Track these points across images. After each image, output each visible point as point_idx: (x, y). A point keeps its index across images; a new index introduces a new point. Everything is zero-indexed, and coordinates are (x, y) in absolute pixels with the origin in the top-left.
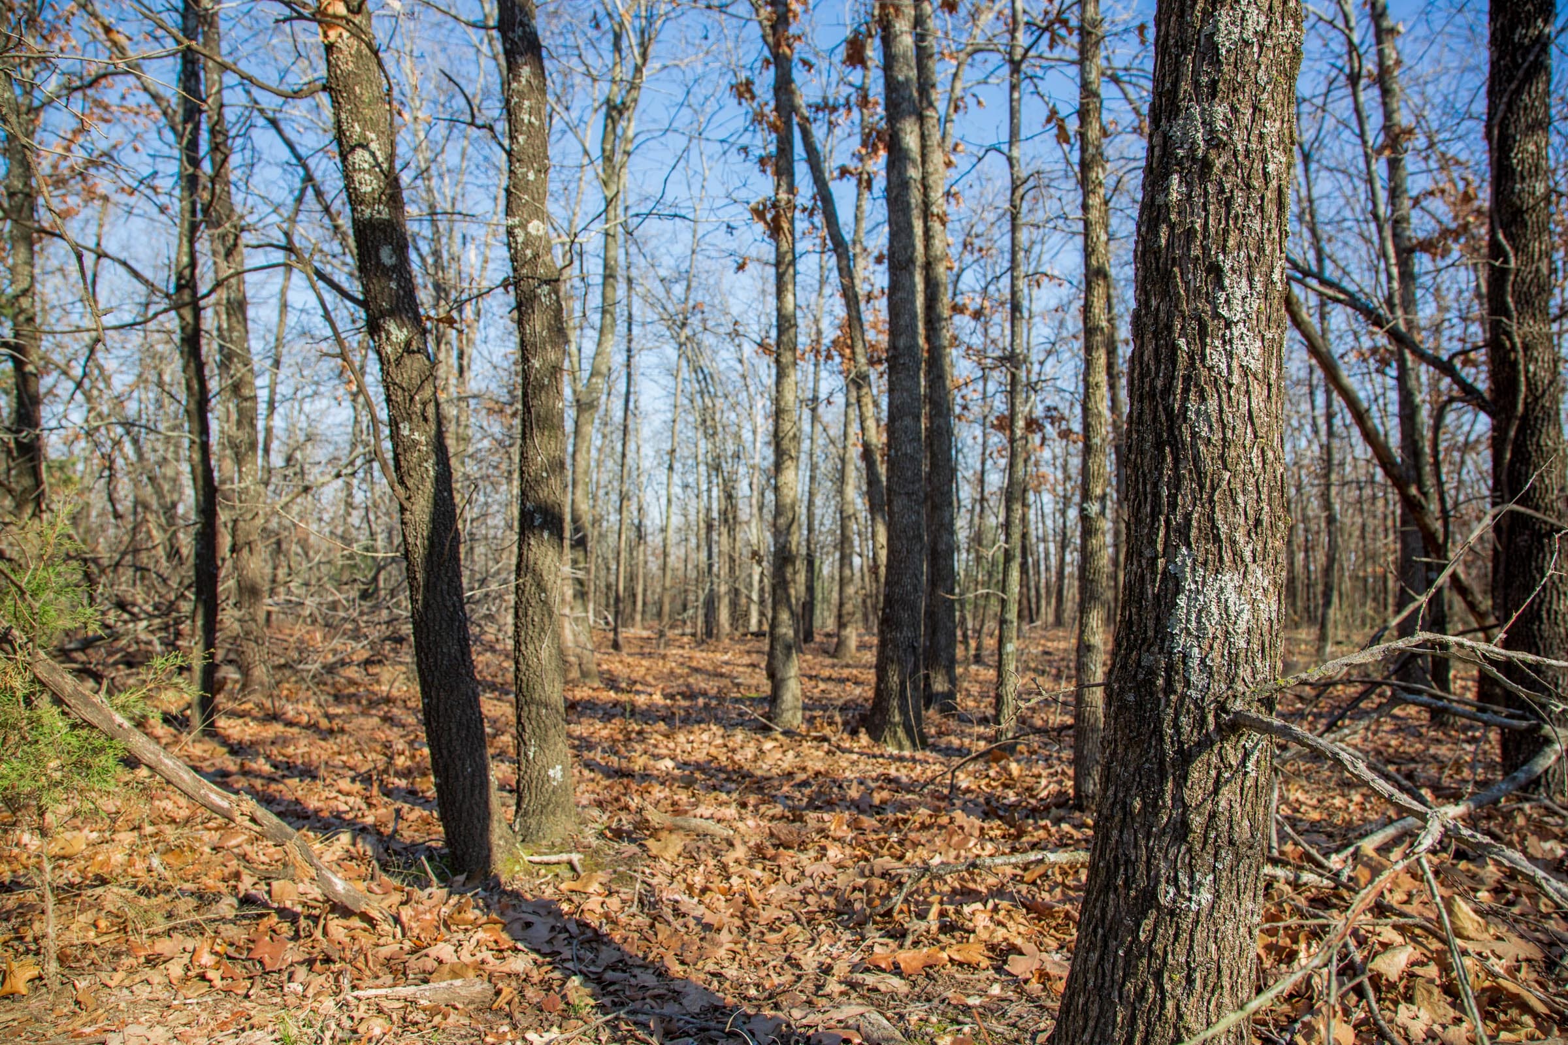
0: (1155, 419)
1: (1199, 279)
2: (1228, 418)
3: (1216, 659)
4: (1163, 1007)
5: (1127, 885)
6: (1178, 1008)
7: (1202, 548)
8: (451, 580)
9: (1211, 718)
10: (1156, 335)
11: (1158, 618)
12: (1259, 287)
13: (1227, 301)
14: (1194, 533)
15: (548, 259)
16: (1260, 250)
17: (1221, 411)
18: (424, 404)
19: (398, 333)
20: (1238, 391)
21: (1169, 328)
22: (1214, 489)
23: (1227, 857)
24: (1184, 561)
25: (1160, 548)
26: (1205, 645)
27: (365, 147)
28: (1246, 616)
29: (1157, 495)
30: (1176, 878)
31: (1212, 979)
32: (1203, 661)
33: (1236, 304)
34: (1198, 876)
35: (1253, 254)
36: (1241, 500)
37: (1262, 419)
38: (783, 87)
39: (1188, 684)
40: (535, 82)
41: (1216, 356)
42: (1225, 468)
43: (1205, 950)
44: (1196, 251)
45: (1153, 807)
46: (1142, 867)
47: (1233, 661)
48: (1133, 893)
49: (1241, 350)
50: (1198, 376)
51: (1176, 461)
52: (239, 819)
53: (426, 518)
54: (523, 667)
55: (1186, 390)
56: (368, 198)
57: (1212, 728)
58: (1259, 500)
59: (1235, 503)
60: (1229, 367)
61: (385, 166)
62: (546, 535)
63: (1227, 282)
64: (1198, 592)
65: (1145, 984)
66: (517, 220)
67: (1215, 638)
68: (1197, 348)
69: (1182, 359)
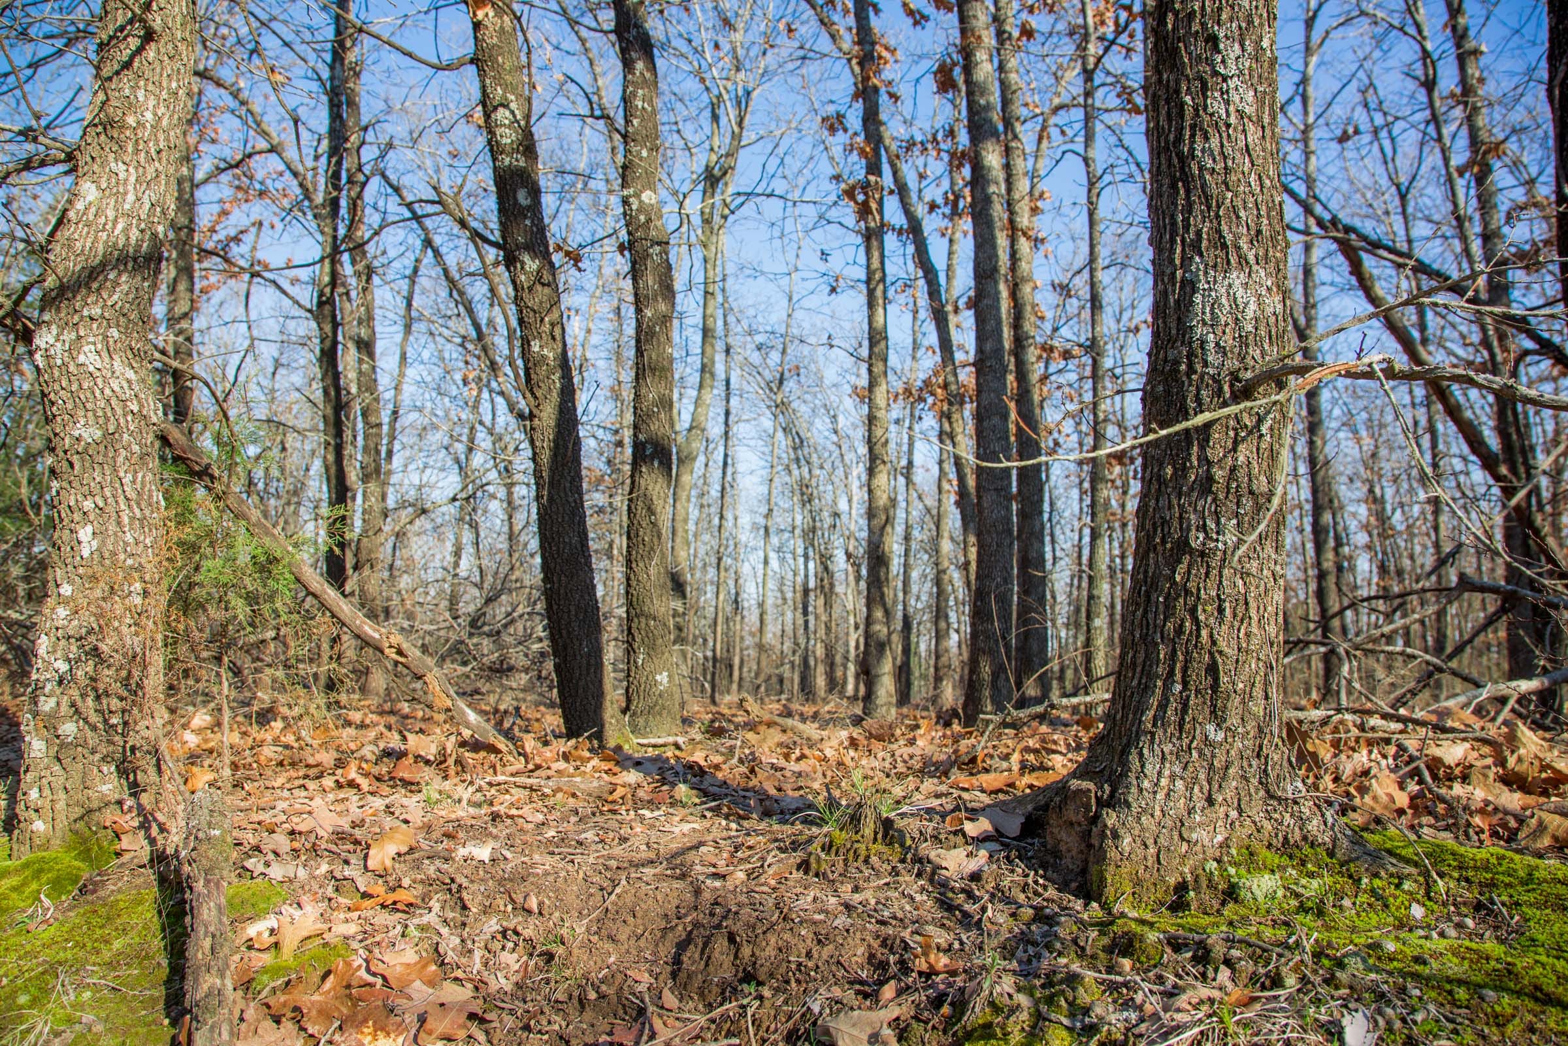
0: (1170, 165)
1: (1199, 47)
2: (1228, 150)
3: (1228, 341)
4: (1198, 636)
5: (1164, 542)
6: (1211, 636)
7: (1210, 255)
8: (573, 479)
9: (1226, 388)
10: (1167, 102)
11: (1179, 319)
12: (1249, 49)
13: (1223, 62)
14: (1204, 244)
15: (659, 223)
16: (1250, 22)
17: (1222, 146)
18: (553, 325)
19: (531, 264)
20: (1235, 129)
21: (1177, 91)
22: (1219, 207)
23: (1248, 504)
24: (1198, 269)
25: (1178, 262)
26: (1219, 331)
27: (506, 106)
28: (1252, 306)
29: (1174, 224)
30: (1205, 525)
31: (1240, 610)
32: (1217, 344)
33: (1231, 63)
34: (1223, 520)
35: (1244, 25)
36: (1242, 214)
37: (1257, 152)
38: (871, 119)
39: (1206, 364)
40: (648, 75)
41: (1216, 104)
42: (1228, 189)
43: (1233, 585)
44: (1196, 27)
45: (1182, 471)
46: (1176, 524)
47: (1243, 341)
48: (1169, 546)
49: (1236, 98)
50: (1202, 122)
51: (1188, 192)
52: (387, 651)
53: (553, 423)
54: (634, 583)
55: (1193, 136)
56: (508, 149)
57: (1228, 395)
58: (1259, 216)
59: (1238, 217)
60: (1227, 111)
61: (523, 123)
62: (656, 464)
63: (1222, 46)
64: (1210, 289)
65: (1182, 621)
66: (631, 191)
67: (1226, 325)
68: (1200, 101)
69: (1189, 112)
